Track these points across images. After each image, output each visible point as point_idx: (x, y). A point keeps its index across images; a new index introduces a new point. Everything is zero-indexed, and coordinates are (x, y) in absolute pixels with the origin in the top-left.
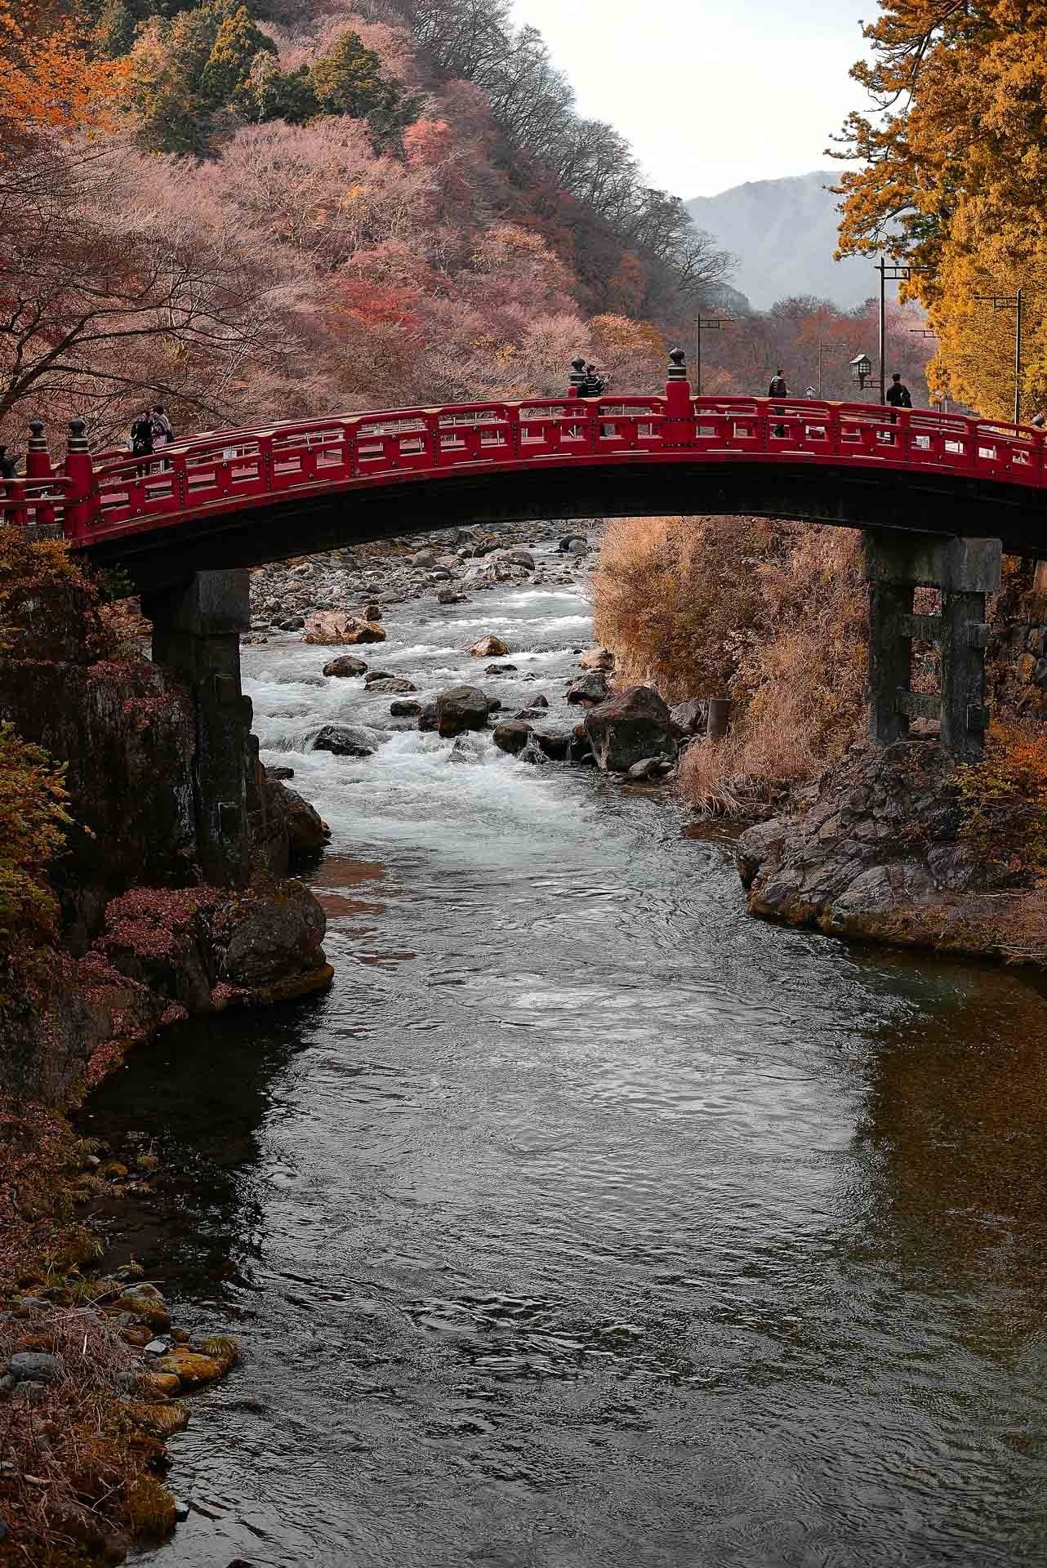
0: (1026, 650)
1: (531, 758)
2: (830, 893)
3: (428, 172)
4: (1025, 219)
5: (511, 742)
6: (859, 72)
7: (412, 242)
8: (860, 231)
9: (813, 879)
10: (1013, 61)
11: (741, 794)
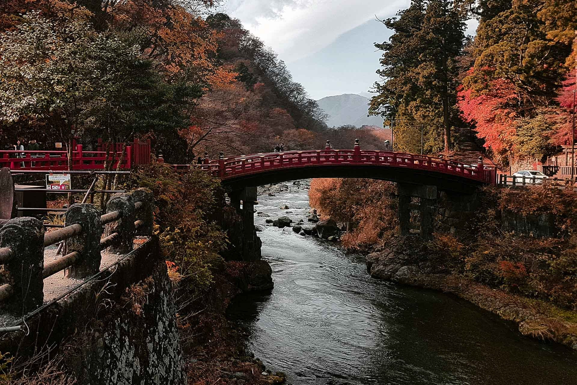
0: (439, 214)
1: (302, 234)
2: (393, 272)
3: (259, 95)
4: (426, 108)
5: (297, 230)
6: (378, 72)
7: (256, 111)
8: (374, 110)
9: (388, 268)
10: (424, 69)
11: (360, 246)
